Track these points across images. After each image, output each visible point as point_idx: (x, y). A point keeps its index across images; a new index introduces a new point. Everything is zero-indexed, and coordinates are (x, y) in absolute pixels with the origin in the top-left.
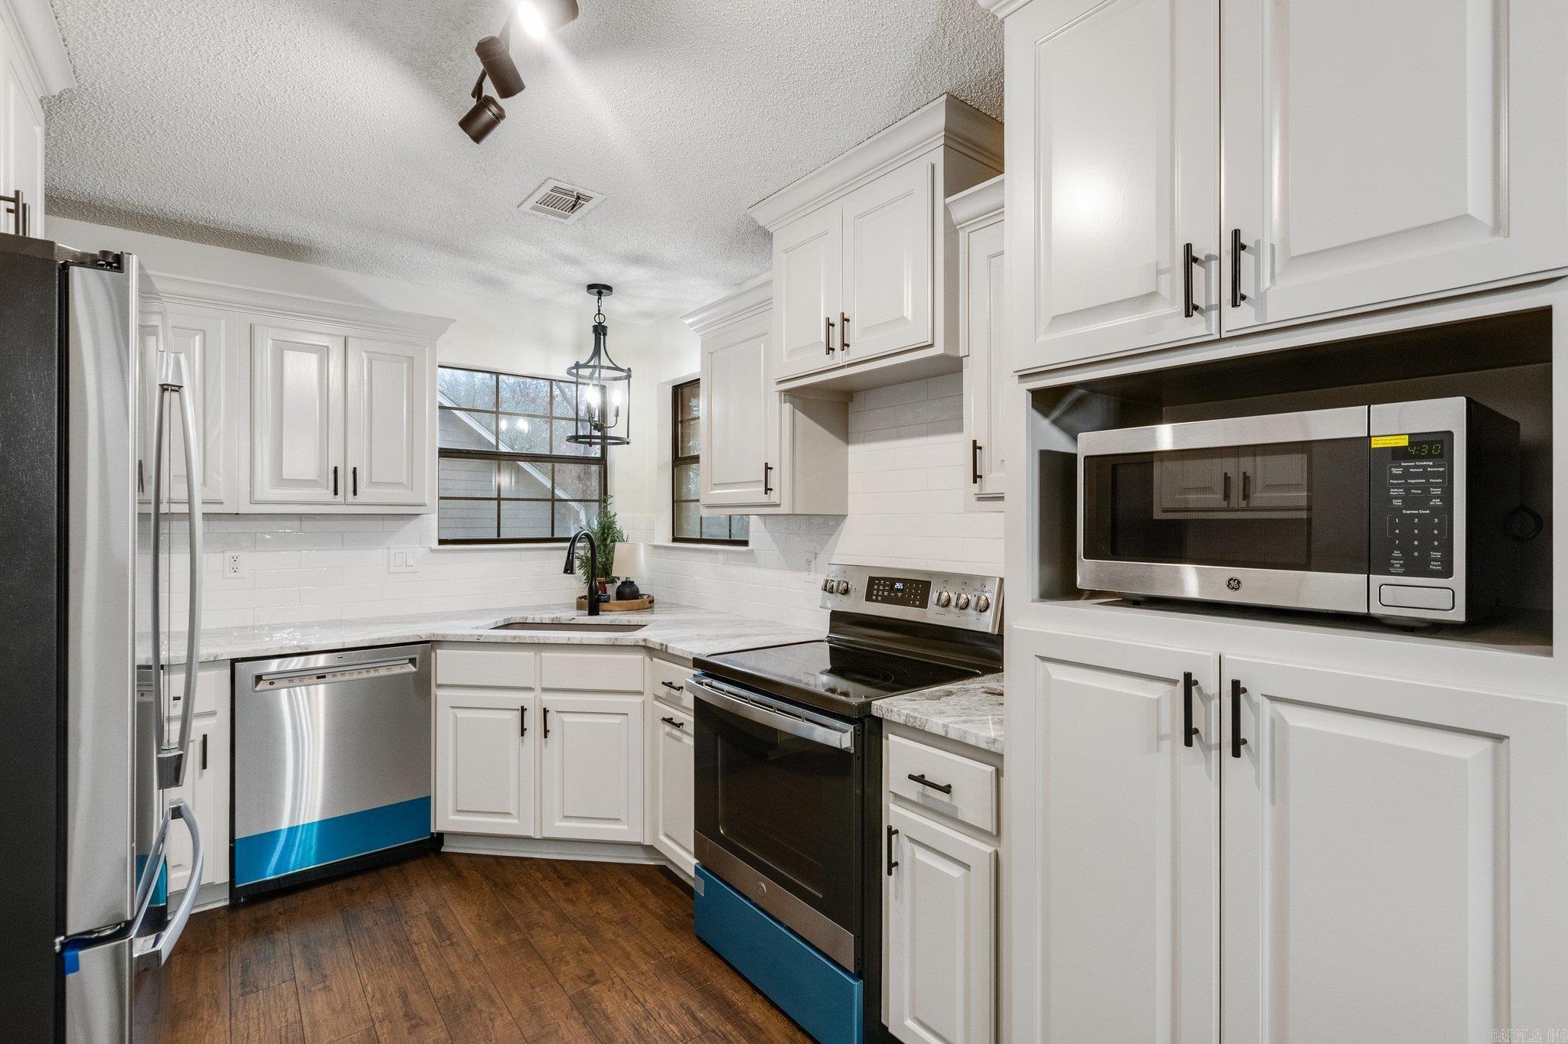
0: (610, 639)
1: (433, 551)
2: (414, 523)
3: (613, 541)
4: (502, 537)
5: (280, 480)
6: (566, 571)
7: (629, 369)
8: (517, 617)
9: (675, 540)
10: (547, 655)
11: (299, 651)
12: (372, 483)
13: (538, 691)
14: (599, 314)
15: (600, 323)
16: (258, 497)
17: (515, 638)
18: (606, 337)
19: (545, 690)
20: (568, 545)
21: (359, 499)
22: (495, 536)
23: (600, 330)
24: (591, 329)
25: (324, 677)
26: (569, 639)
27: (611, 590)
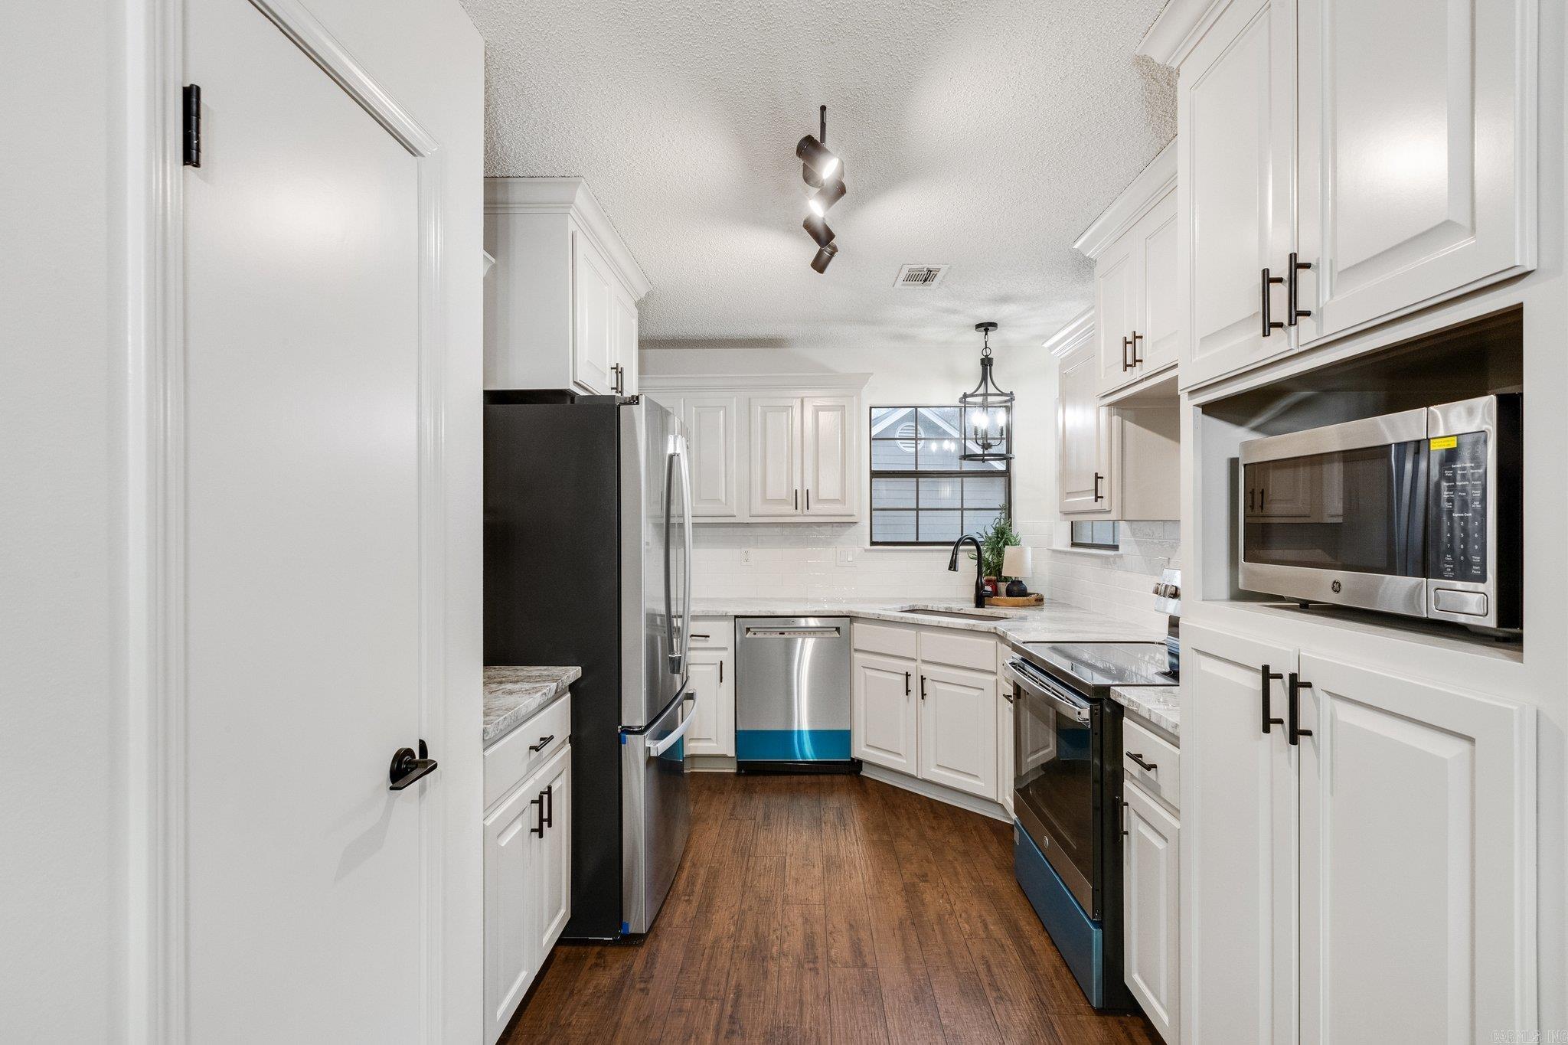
0: (969, 625)
1: (866, 550)
2: (853, 529)
3: (1006, 544)
4: (920, 540)
5: (766, 501)
6: (950, 569)
7: (1011, 393)
8: (920, 605)
9: (1074, 545)
10: (925, 634)
11: (769, 614)
12: (819, 501)
13: (919, 661)
14: (986, 348)
15: (987, 356)
16: (754, 512)
17: (902, 618)
18: (993, 367)
19: (924, 661)
20: (952, 548)
21: (811, 511)
22: (915, 540)
23: (986, 363)
24: (980, 361)
25: (783, 634)
26: (939, 622)
27: (1003, 587)
